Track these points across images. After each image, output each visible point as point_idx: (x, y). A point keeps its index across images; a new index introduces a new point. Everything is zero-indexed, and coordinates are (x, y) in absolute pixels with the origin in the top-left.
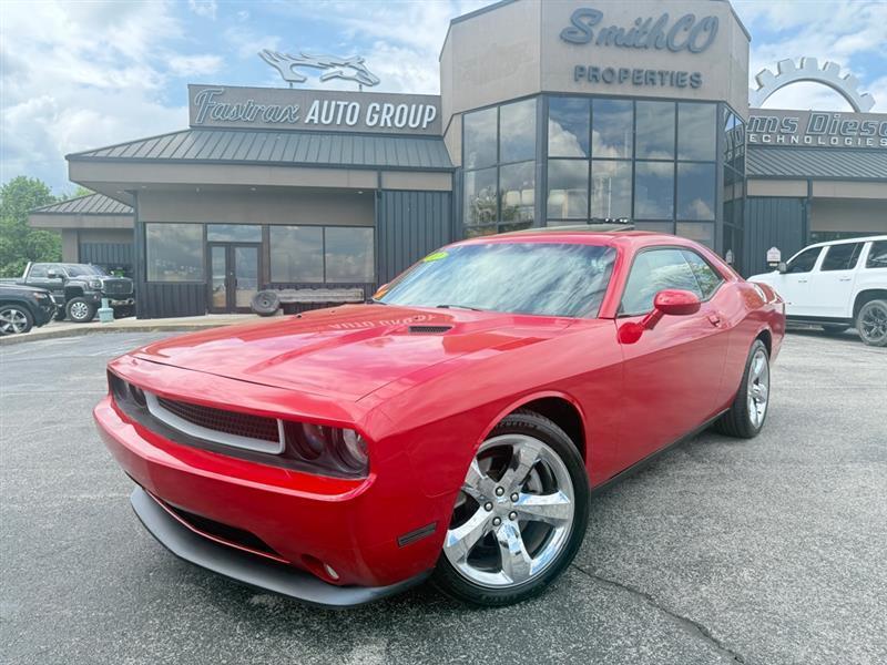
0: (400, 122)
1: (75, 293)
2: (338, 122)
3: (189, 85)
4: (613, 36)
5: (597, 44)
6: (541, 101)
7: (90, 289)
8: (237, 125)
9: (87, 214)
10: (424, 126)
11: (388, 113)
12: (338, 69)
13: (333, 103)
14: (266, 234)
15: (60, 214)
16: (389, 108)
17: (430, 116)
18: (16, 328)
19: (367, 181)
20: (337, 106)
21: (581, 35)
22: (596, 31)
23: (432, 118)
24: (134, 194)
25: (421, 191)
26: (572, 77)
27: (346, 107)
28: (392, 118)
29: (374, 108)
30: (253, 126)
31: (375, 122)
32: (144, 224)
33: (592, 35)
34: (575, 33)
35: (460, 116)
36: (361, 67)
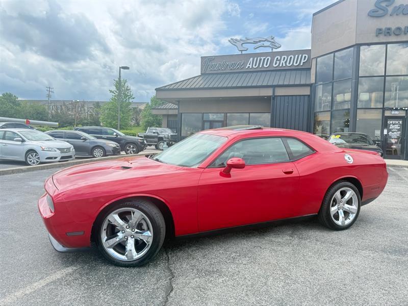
0: (289, 63)
1: (161, 139)
2: (261, 67)
3: (201, 57)
4: (401, 10)
5: (391, 15)
6: (356, 49)
7: (166, 138)
8: (219, 72)
9: (170, 109)
10: (302, 64)
11: (284, 60)
12: (262, 43)
13: (259, 58)
14: (226, 117)
15: (162, 109)
16: (284, 58)
17: (304, 60)
18: (132, 152)
19: (268, 92)
20: (261, 59)
21: (381, 12)
22: (390, 9)
23: (305, 61)
24: (179, 102)
25: (294, 95)
26: (375, 35)
27: (264, 59)
28: (286, 62)
29: (277, 58)
30: (225, 72)
31: (277, 65)
32: (181, 114)
33: (387, 11)
34: (378, 11)
35: (315, 59)
36: (272, 41)
